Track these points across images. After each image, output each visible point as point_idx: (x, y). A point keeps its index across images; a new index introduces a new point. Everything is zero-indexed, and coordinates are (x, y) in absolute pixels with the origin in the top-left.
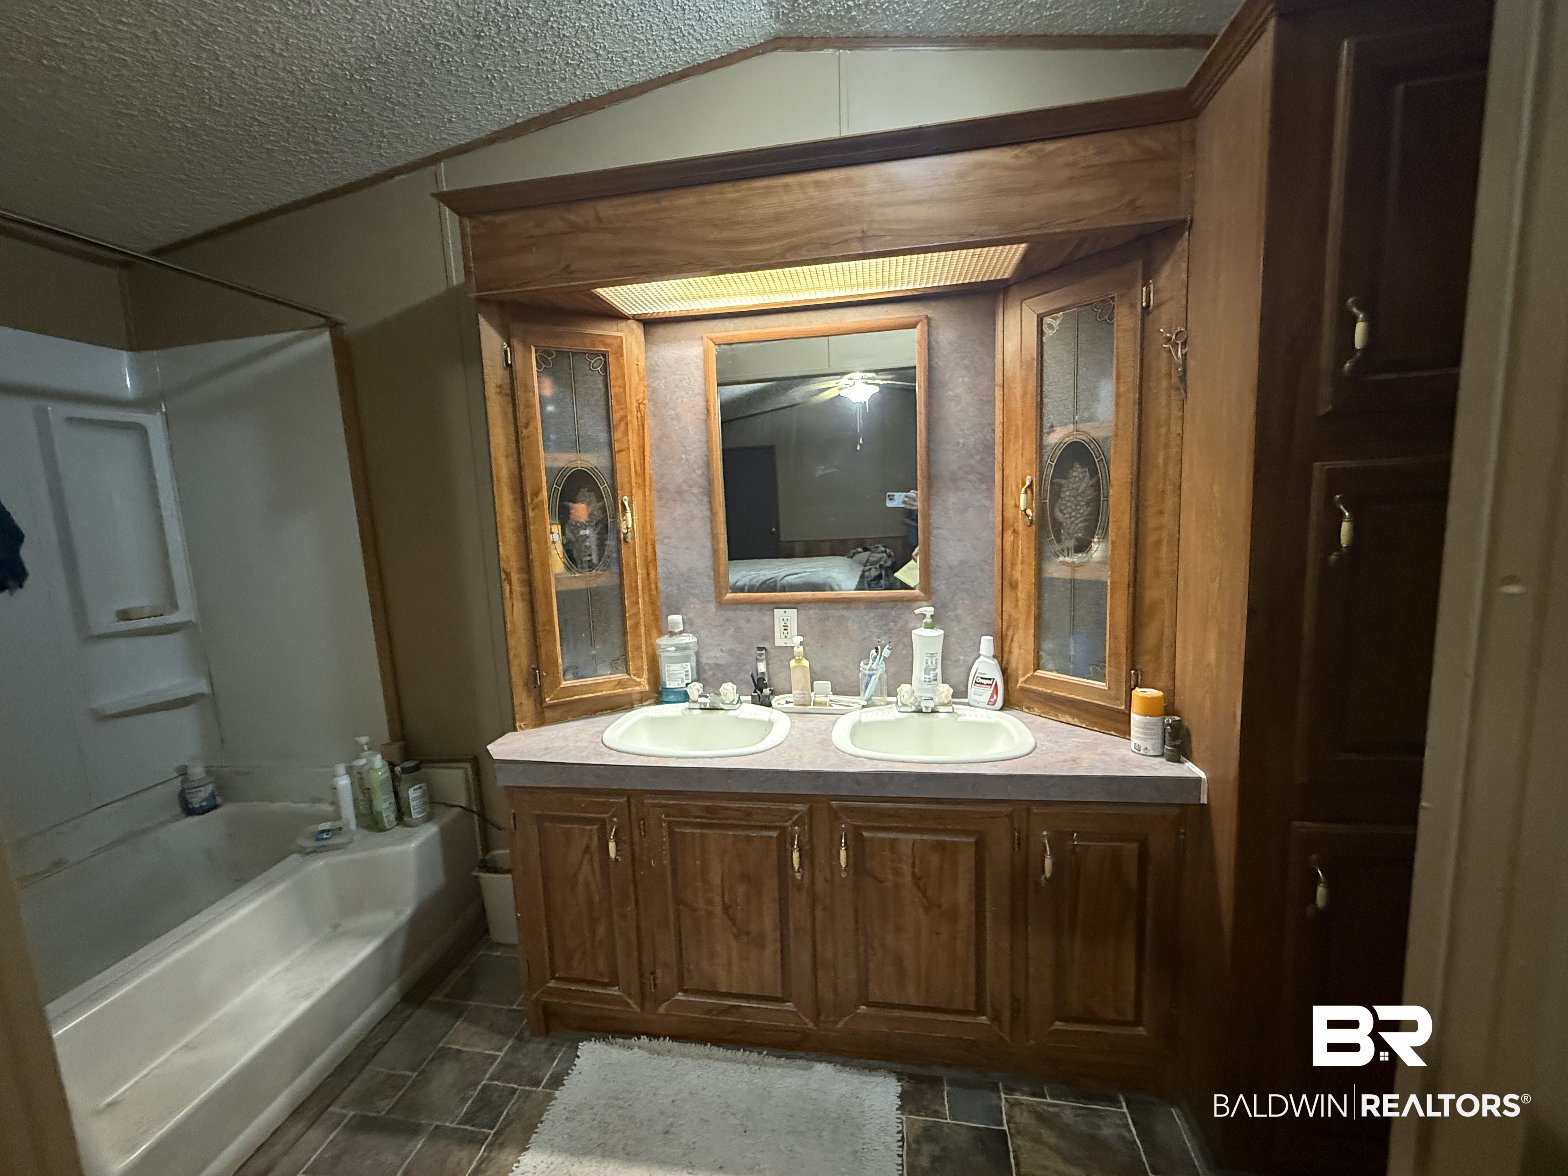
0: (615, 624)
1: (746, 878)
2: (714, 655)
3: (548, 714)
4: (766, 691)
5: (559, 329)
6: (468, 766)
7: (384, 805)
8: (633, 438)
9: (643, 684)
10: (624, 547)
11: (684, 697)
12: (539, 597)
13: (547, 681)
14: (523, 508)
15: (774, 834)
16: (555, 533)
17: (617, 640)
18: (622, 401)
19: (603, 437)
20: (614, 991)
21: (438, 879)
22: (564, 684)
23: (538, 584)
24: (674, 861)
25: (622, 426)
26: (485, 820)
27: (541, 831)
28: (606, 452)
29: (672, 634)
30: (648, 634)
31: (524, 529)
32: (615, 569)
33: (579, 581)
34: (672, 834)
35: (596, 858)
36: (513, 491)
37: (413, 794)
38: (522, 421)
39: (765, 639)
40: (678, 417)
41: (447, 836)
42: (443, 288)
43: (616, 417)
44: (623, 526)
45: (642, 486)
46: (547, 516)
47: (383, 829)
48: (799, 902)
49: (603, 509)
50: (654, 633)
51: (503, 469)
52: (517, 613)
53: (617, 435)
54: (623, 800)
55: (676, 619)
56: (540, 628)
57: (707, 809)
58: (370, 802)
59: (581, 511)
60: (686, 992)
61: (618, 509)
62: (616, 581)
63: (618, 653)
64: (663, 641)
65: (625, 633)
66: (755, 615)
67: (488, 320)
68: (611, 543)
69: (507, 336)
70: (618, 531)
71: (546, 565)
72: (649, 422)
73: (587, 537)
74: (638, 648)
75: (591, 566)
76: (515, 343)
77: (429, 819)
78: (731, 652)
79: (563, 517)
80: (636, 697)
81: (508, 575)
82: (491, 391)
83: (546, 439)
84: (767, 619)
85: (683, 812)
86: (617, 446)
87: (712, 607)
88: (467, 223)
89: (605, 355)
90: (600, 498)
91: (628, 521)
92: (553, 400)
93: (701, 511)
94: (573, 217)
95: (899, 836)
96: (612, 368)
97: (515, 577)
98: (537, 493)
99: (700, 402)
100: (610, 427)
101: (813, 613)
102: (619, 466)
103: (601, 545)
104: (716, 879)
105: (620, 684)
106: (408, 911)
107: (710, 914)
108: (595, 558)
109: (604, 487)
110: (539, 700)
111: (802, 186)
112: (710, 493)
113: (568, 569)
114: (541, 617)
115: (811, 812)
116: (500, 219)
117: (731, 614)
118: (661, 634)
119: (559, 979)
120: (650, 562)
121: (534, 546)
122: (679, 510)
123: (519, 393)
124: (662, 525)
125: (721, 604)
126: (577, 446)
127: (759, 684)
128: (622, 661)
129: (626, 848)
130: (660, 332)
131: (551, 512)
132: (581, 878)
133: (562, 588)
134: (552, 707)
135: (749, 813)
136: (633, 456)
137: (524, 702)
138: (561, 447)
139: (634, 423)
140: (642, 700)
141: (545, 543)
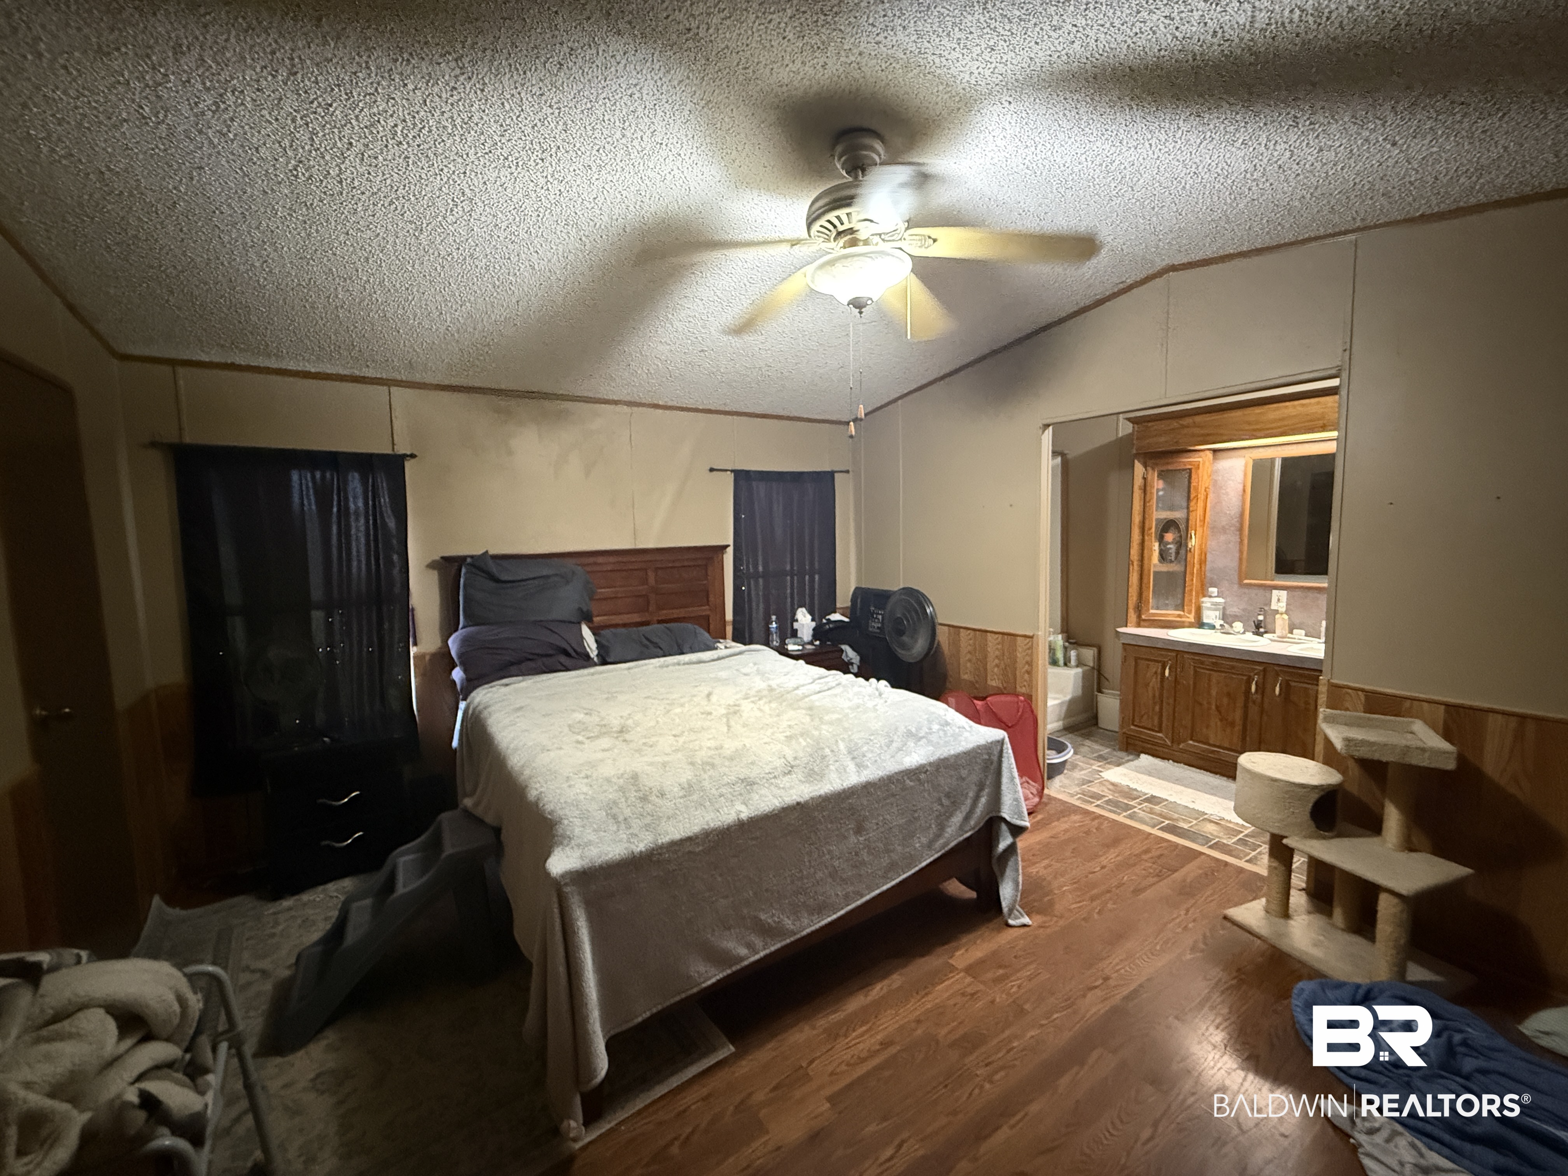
0: (1180, 590)
1: (1229, 695)
2: (1233, 610)
3: (1142, 623)
4: (1262, 630)
5: (1170, 460)
6: (1095, 649)
7: (1060, 655)
8: (1201, 504)
9: (1191, 618)
10: (1189, 555)
11: (1213, 627)
12: (1146, 572)
13: (1144, 609)
14: (1143, 536)
15: (1245, 678)
16: (1156, 546)
17: (1180, 596)
18: (1197, 489)
19: (1185, 504)
20: (1160, 735)
21: (1079, 692)
22: (1152, 611)
23: (1146, 566)
24: (1195, 684)
25: (1195, 501)
26: (1100, 674)
27: (1136, 663)
28: (1185, 511)
29: (1210, 597)
30: (1197, 597)
31: (1142, 544)
32: (1183, 563)
33: (1164, 568)
34: (1195, 671)
35: (1159, 677)
36: (1140, 528)
37: (1073, 654)
38: (1147, 500)
39: (1266, 605)
40: (1227, 494)
41: (1085, 677)
42: (1113, 438)
43: (1192, 496)
44: (1190, 546)
45: (1203, 526)
46: (1153, 539)
47: (1059, 666)
48: (1254, 710)
49: (1181, 537)
50: (1201, 595)
51: (1137, 519)
52: (1134, 578)
53: (1192, 504)
54: (1174, 654)
55: (1214, 590)
56: (1144, 585)
57: (1213, 663)
58: (1054, 654)
59: (1169, 537)
60: (1193, 741)
61: (1187, 537)
62: (1183, 569)
63: (1179, 602)
64: (1205, 599)
65: (1184, 593)
66: (1261, 592)
67: (1139, 461)
68: (1182, 552)
69: (1145, 467)
70: (1187, 546)
71: (1150, 559)
72: (1211, 496)
73: (1170, 548)
74: (1191, 601)
75: (1171, 561)
76: (1149, 468)
77: (1077, 666)
78: (1244, 610)
79: (1161, 539)
80: (1187, 624)
81: (1133, 562)
82: (1136, 488)
83: (1157, 506)
84: (1267, 594)
85: (1202, 663)
86: (1191, 509)
87: (1236, 586)
88: (1136, 426)
89: (1190, 470)
90: (1179, 531)
91: (1193, 543)
92: (1163, 489)
93: (1235, 538)
94: (1181, 422)
95: (1309, 686)
96: (1194, 476)
97: (1135, 563)
98: (1150, 529)
99: (1241, 487)
100: (1189, 499)
101: (1298, 593)
102: (1191, 518)
103: (1177, 553)
104: (1214, 692)
105: (1179, 616)
106: (1068, 697)
107: (1209, 709)
108: (1173, 558)
109: (1182, 527)
110: (1139, 617)
111: (1294, 407)
112: (1241, 529)
113: (1160, 561)
114: (1145, 581)
115: (1265, 670)
116: (1150, 424)
117: (1246, 591)
118: (1204, 596)
119: (1136, 726)
120: (1203, 562)
121: (1146, 551)
122: (1223, 538)
123: (1148, 488)
124: (1212, 544)
125: (1241, 585)
126: (1171, 508)
127: (1258, 626)
128: (1181, 606)
129: (1173, 674)
130: (1219, 454)
131: (1156, 537)
132: (1151, 684)
133: (1157, 570)
134: (1144, 620)
135: (1233, 667)
136: (1200, 512)
137: (1132, 616)
138: (1163, 509)
139: (1202, 497)
140: (1191, 625)
141: (1151, 550)
